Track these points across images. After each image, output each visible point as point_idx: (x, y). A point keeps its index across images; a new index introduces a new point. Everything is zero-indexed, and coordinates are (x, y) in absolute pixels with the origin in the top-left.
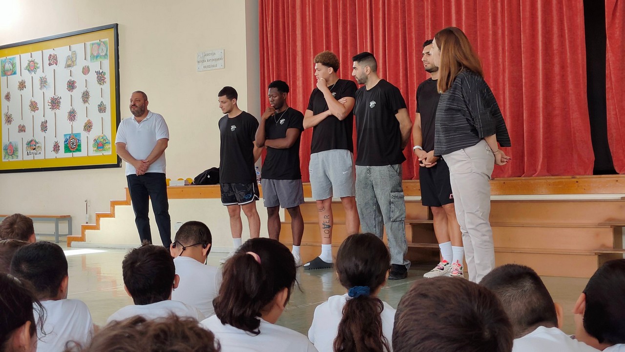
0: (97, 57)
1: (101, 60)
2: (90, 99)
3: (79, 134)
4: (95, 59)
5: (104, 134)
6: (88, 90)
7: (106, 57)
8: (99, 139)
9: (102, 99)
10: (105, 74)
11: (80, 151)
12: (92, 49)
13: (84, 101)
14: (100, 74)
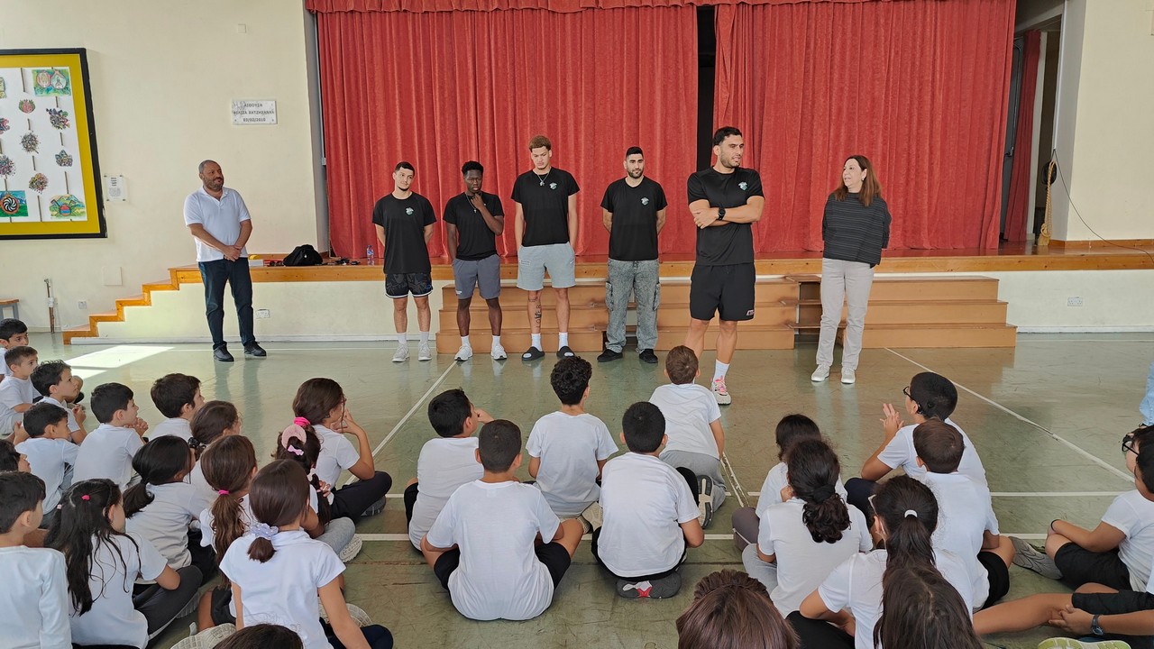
0: (48, 90)
1: (57, 94)
2: (38, 146)
3: (22, 193)
4: (44, 93)
5: (71, 193)
6: (35, 134)
7: (67, 91)
8: (62, 200)
9: (62, 148)
10: (66, 114)
11: (26, 214)
12: (37, 78)
13: (27, 148)
14: (55, 113)
